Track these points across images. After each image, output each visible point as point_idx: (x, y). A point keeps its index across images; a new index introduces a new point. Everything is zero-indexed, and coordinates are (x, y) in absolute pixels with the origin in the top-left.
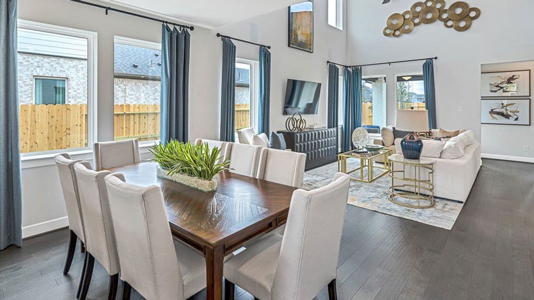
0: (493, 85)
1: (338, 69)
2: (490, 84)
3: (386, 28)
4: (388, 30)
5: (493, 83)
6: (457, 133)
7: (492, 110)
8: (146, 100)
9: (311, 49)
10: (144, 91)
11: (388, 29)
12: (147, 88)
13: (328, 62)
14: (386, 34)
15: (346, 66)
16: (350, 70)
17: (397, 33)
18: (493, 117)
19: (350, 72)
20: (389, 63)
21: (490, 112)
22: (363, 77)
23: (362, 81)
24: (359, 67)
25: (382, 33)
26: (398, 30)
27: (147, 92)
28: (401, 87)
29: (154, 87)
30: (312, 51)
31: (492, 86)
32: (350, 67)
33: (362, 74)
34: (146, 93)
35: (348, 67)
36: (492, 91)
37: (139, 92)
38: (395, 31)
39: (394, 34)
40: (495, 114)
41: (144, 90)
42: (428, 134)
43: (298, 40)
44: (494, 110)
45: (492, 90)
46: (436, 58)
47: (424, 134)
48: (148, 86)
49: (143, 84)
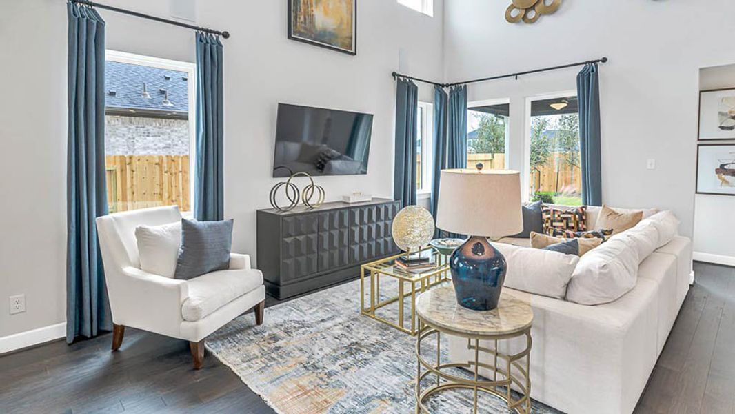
0: (726, 114)
1: (416, 88)
2: (720, 113)
3: (512, 7)
4: (514, 10)
5: (727, 111)
6: (637, 218)
7: (722, 166)
8: (129, 148)
9: (350, 47)
10: (124, 135)
11: (515, 7)
12: (130, 129)
13: (394, 74)
14: (510, 20)
15: (437, 84)
16: (447, 91)
17: (532, 15)
18: (723, 180)
19: (447, 95)
20: (516, 75)
21: (717, 171)
22: (469, 105)
23: (469, 111)
24: (463, 85)
25: (504, 18)
26: (533, 8)
27: (130, 135)
28: (571, 127)
29: (144, 127)
30: (353, 51)
31: (724, 118)
32: (447, 86)
33: (468, 99)
34: (129, 138)
35: (443, 86)
36: (722, 128)
37: (117, 135)
38: (527, 10)
39: (524, 18)
40: (728, 175)
41: (126, 133)
42: (577, 216)
43: (314, 26)
44: (726, 167)
45: (724, 125)
46: (604, 60)
47: (569, 216)
48: (133, 127)
49: (123, 123)
